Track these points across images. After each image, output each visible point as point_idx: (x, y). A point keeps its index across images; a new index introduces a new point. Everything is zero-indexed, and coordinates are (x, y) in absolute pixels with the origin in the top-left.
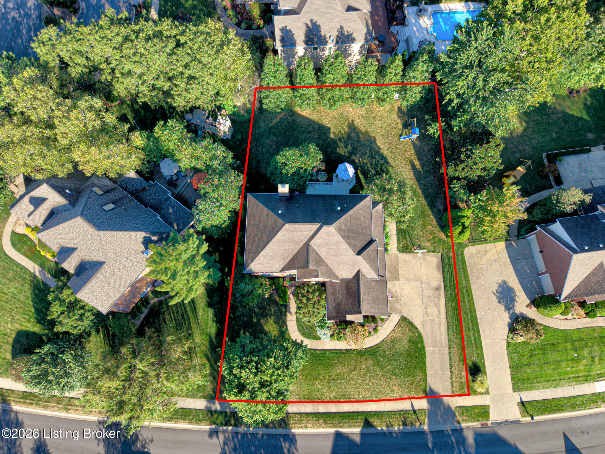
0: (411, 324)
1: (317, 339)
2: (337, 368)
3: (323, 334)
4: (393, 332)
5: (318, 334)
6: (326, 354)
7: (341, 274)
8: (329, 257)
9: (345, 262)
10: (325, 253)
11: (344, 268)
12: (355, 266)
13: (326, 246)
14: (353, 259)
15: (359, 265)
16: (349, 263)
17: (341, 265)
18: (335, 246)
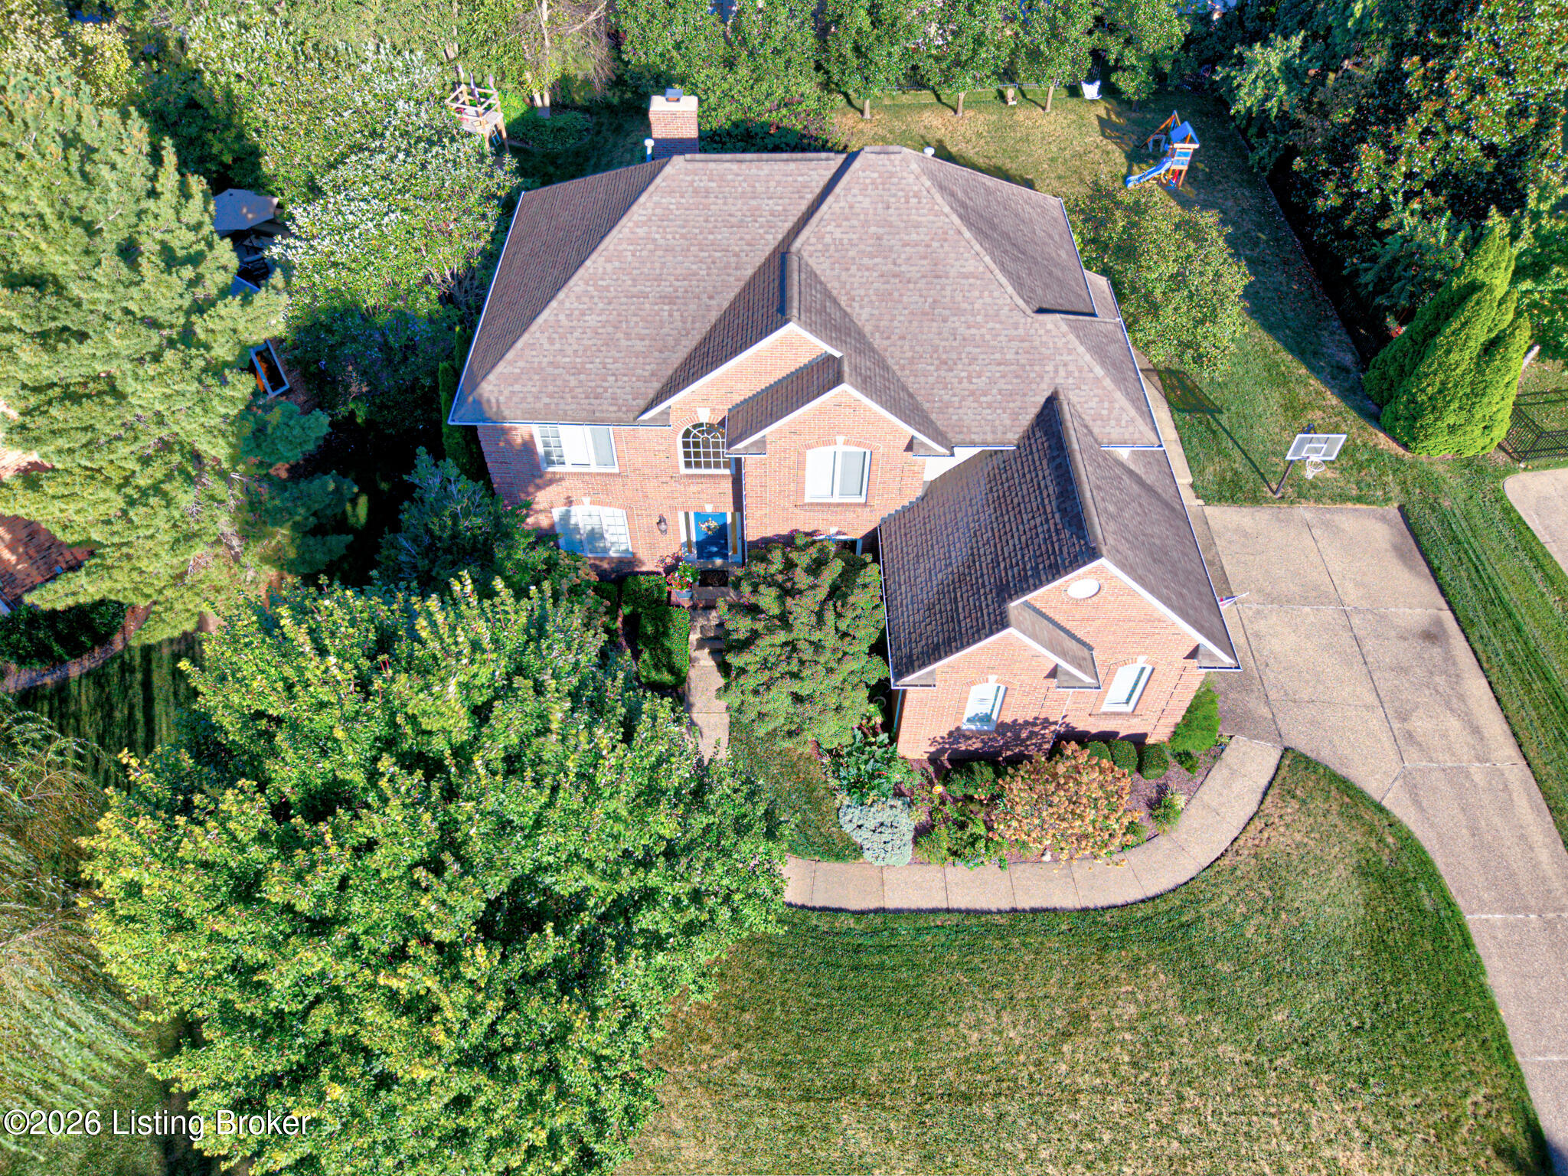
0: (1345, 786)
1: (839, 857)
2: (969, 1017)
3: (871, 824)
4: (1258, 824)
5: (848, 828)
6: (894, 932)
7: (960, 419)
8: (892, 321)
9: (978, 350)
10: (874, 298)
11: (972, 387)
12: (1033, 375)
13: (877, 260)
14: (1021, 332)
15: (1050, 368)
16: (998, 356)
17: (960, 367)
18: (925, 262)
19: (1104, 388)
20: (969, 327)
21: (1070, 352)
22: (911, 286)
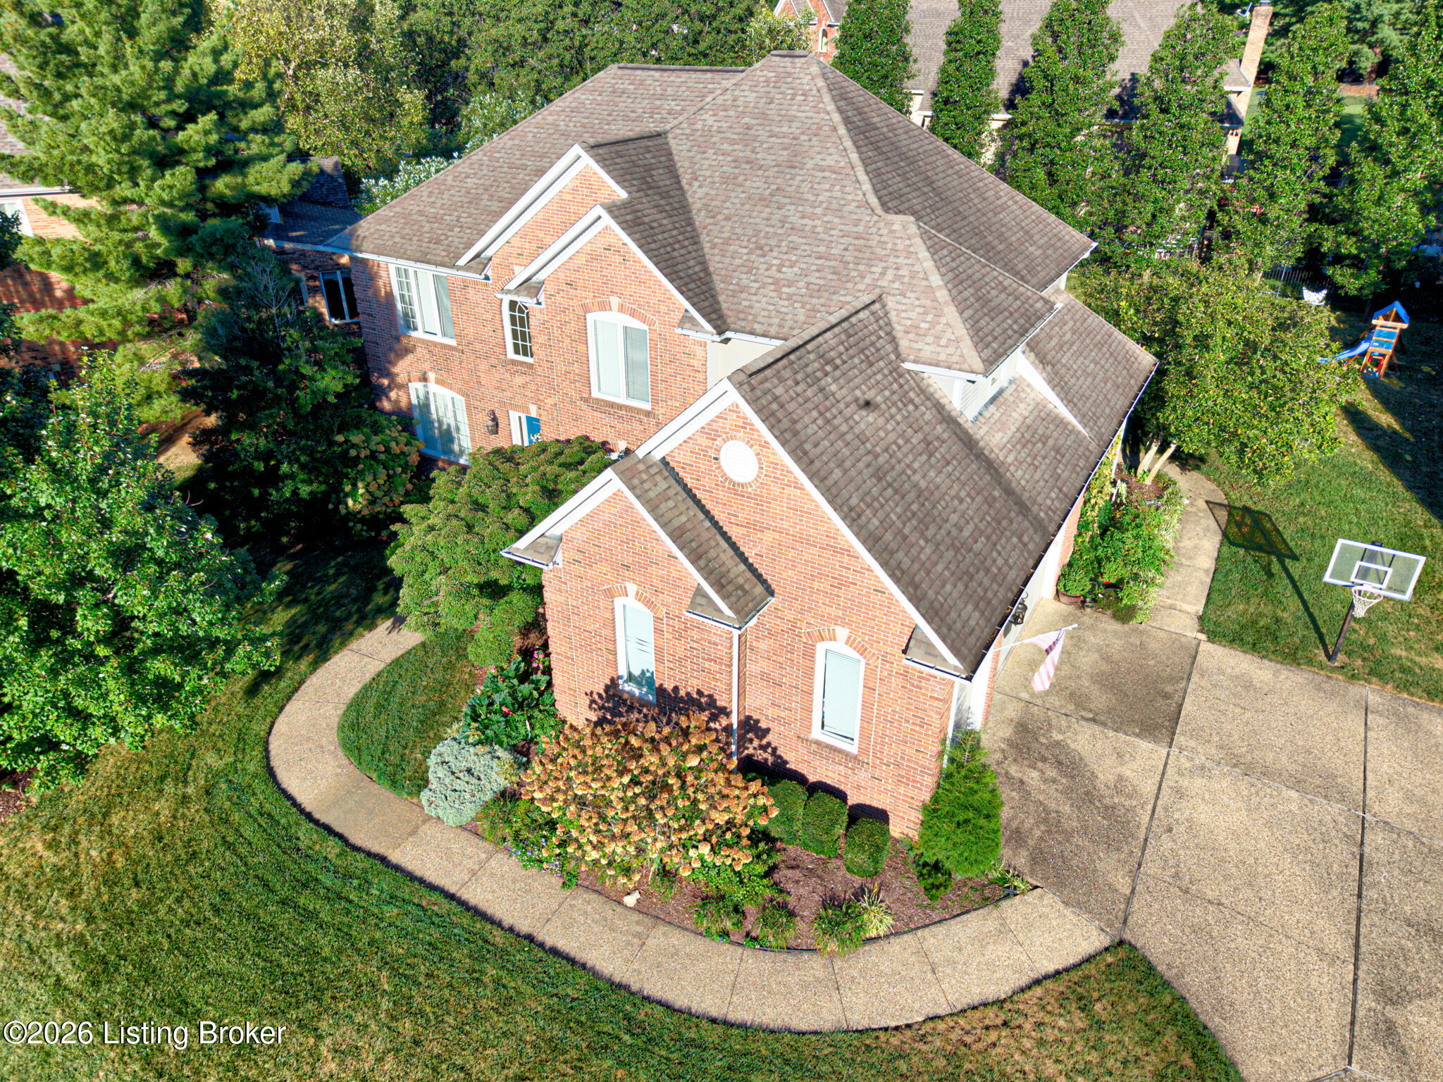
0: (1200, 1041)
7: (751, 307)
8: (724, 202)
9: (803, 241)
10: (717, 179)
11: (779, 275)
12: (854, 274)
13: (736, 147)
14: (860, 229)
15: (877, 270)
16: (822, 249)
17: (775, 254)
18: (785, 153)
19: (935, 300)
20: (803, 217)
21: (909, 254)
22: (760, 173)
